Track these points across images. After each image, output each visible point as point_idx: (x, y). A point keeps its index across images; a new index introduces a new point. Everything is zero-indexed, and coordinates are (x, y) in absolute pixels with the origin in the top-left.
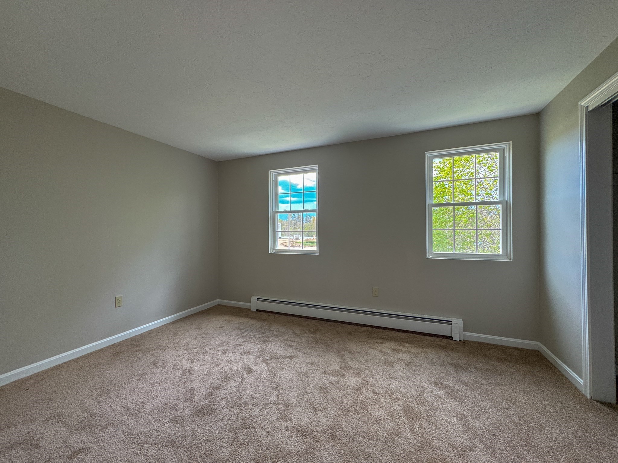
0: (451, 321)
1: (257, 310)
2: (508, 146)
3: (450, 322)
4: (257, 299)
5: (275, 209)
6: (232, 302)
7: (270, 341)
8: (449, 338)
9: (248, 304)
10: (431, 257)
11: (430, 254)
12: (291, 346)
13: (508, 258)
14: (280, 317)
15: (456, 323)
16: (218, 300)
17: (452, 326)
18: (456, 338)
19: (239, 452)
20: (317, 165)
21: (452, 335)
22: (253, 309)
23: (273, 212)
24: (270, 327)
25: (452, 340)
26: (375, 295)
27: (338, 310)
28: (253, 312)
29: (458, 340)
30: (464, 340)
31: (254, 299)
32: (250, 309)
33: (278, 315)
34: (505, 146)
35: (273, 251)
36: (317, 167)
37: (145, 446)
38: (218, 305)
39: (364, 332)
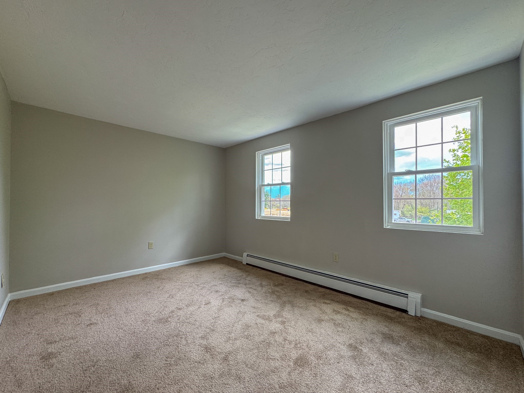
0: (408, 295)
1: (247, 264)
2: (479, 102)
3: (406, 296)
4: (247, 255)
5: (262, 183)
6: (233, 256)
7: (238, 287)
8: (405, 311)
9: (240, 258)
10: (390, 227)
11: (389, 224)
12: (250, 292)
13: (480, 231)
14: (260, 271)
15: (412, 297)
16: (224, 253)
17: (408, 300)
18: (412, 312)
19: (162, 349)
20: (289, 144)
21: (408, 308)
22: (244, 263)
23: (260, 185)
24: (247, 277)
25: (408, 314)
26: (335, 260)
27: (304, 271)
28: (243, 264)
29: (414, 316)
30: (421, 316)
31: (245, 254)
32: (242, 263)
33: (260, 269)
34: (477, 104)
35: (259, 217)
36: (290, 146)
37: (120, 330)
38: (224, 257)
39: (321, 292)
